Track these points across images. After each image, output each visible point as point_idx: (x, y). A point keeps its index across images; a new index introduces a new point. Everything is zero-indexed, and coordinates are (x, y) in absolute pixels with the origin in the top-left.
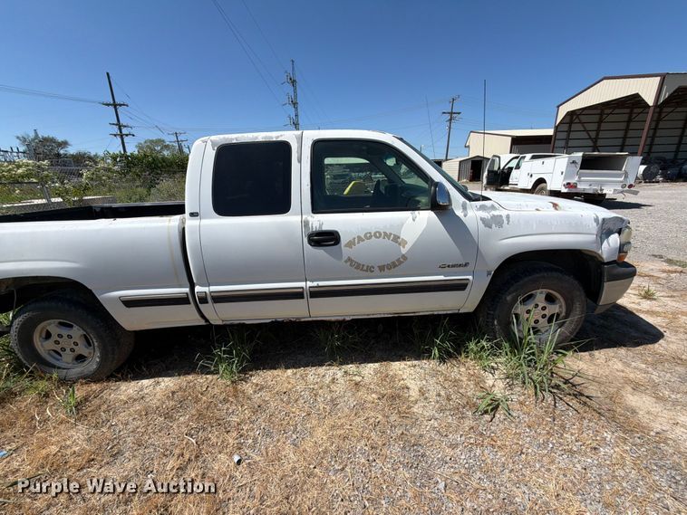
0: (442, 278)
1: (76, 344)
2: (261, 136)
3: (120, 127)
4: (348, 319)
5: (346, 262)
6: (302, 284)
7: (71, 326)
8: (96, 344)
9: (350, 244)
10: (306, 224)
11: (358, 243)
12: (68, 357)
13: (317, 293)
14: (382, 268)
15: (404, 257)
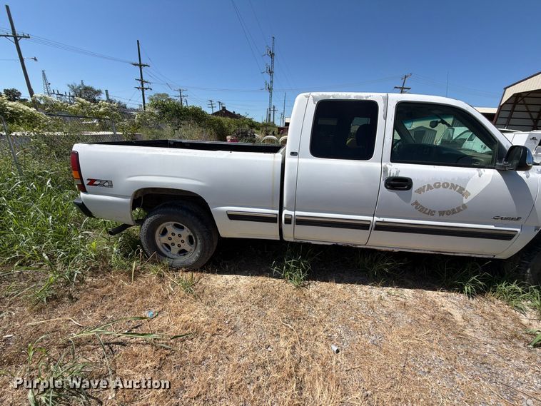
0: (492, 227)
1: (183, 241)
2: (353, 96)
3: (142, 82)
4: (396, 250)
5: (412, 205)
6: (370, 218)
7: (183, 228)
8: (199, 243)
9: (420, 191)
10: (385, 170)
11: (427, 190)
12: (175, 250)
13: (380, 227)
14: (442, 213)
15: (464, 206)
